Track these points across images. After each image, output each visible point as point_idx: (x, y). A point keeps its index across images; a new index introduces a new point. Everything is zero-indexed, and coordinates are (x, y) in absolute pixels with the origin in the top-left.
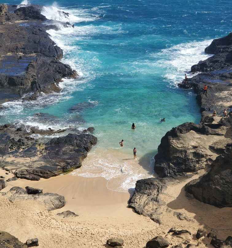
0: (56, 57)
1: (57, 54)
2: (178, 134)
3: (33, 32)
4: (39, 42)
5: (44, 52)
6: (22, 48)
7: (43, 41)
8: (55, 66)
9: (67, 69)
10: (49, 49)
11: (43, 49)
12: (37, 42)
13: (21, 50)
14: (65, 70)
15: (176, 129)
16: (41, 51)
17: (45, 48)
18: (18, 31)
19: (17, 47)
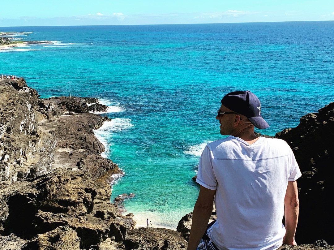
0: (100, 152)
1: (100, 149)
2: (189, 219)
3: (78, 129)
4: (85, 139)
5: (90, 148)
6: (71, 144)
7: (88, 138)
8: (100, 162)
9: (109, 164)
10: (93, 145)
11: (89, 145)
12: (83, 139)
13: (70, 146)
14: (108, 165)
15: (188, 216)
16: (87, 147)
17: (90, 144)
18: (66, 128)
19: (67, 143)
